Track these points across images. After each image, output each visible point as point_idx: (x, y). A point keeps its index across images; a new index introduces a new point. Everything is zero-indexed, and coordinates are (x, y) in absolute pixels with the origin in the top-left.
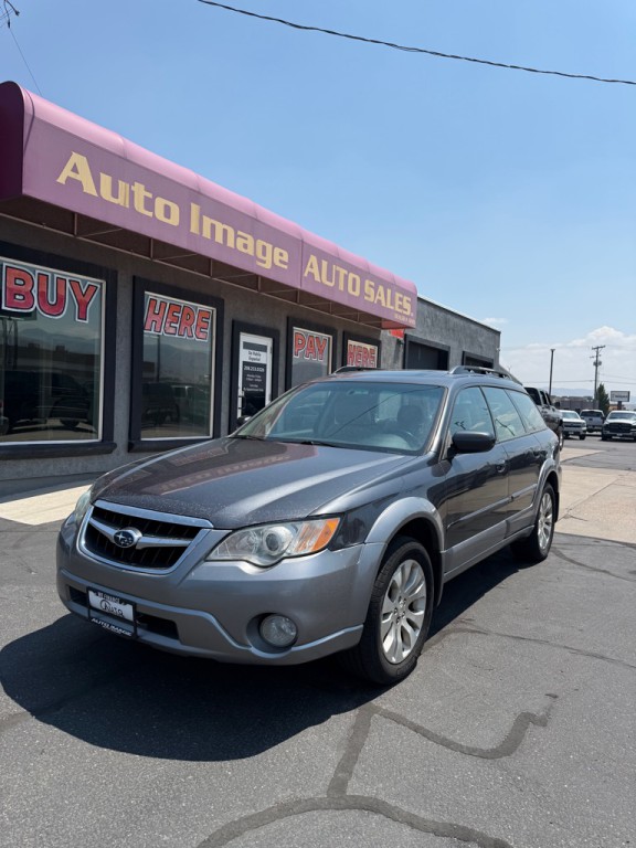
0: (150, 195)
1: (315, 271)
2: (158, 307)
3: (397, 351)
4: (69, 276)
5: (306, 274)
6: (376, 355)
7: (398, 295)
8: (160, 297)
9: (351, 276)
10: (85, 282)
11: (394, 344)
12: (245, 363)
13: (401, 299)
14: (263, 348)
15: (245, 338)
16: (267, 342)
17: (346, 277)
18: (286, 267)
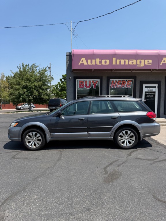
0: (101, 60)
2: (114, 82)
4: (91, 80)
5: (161, 64)
8: (114, 80)
10: (95, 80)
12: (145, 92)
14: (155, 87)
15: (144, 85)
16: (156, 85)
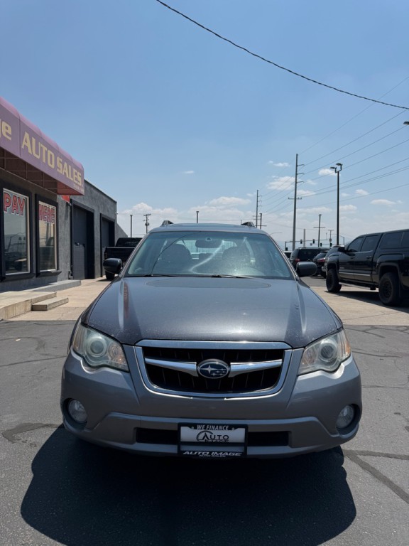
1: (28, 145)
3: (67, 211)
5: (23, 147)
6: (55, 214)
7: (75, 171)
9: (50, 152)
11: (65, 206)
13: (76, 174)
17: (46, 152)
18: (10, 139)
